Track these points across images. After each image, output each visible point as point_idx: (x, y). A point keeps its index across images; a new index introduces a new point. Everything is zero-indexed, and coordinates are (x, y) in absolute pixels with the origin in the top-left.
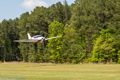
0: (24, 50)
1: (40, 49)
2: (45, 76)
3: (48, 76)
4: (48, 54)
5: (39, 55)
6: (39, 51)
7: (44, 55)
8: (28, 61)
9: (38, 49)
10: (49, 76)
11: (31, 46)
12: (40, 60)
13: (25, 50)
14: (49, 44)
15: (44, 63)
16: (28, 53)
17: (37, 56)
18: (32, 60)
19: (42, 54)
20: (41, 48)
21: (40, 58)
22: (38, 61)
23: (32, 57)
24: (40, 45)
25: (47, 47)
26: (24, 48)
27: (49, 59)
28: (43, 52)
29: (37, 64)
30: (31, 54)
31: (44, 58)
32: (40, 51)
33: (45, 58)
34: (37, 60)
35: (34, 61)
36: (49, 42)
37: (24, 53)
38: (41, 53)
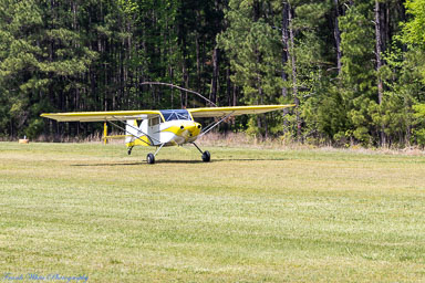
0: (252, 58)
1: (355, 59)
2: (316, 226)
3: (332, 227)
4: (405, 92)
5: (344, 93)
6: (346, 69)
7: (375, 97)
8: (275, 130)
9: (344, 59)
10: (341, 228)
11: (299, 35)
12: (354, 128)
13: (261, 61)
14: (412, 25)
15: (375, 144)
16: (281, 82)
17: (331, 101)
18: (303, 125)
19: (366, 89)
20: (358, 50)
21: (354, 116)
22: (336, 136)
23: (305, 109)
24: (354, 35)
25: (399, 44)
26: (255, 46)
27: (408, 123)
28: (373, 78)
29: (329, 149)
30: (295, 85)
31: (376, 118)
32: (354, 72)
33: (385, 118)
34: (333, 130)
35: (314, 135)
36: (413, 16)
37: (253, 82)
38: (360, 81)
